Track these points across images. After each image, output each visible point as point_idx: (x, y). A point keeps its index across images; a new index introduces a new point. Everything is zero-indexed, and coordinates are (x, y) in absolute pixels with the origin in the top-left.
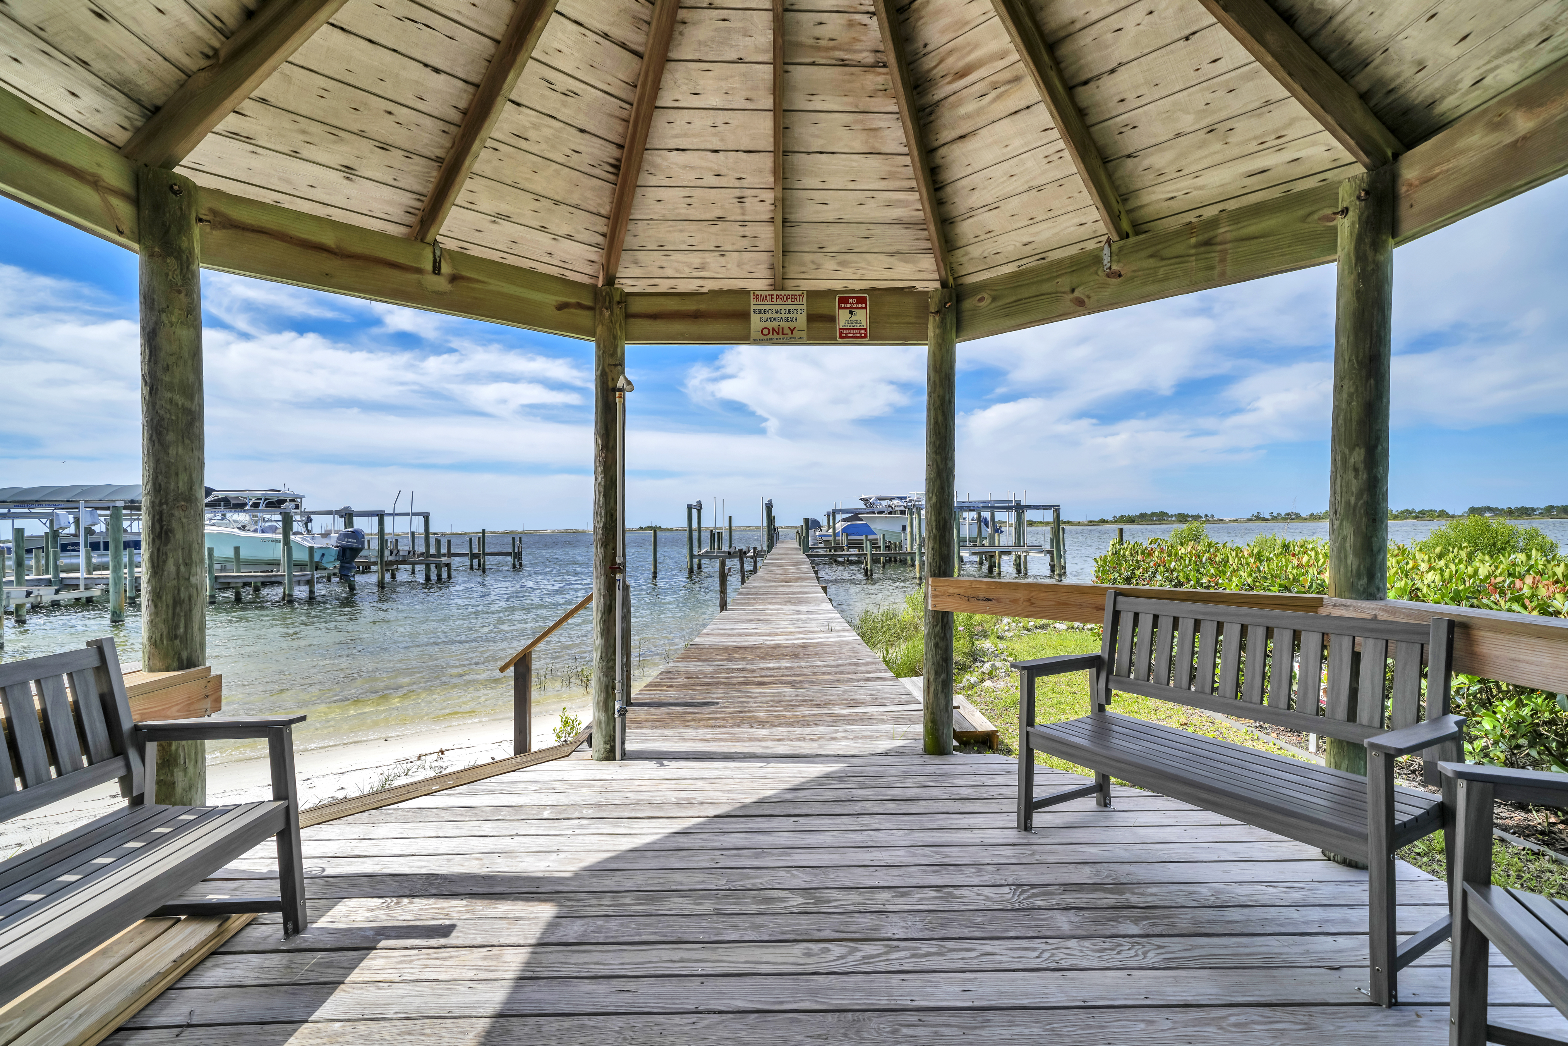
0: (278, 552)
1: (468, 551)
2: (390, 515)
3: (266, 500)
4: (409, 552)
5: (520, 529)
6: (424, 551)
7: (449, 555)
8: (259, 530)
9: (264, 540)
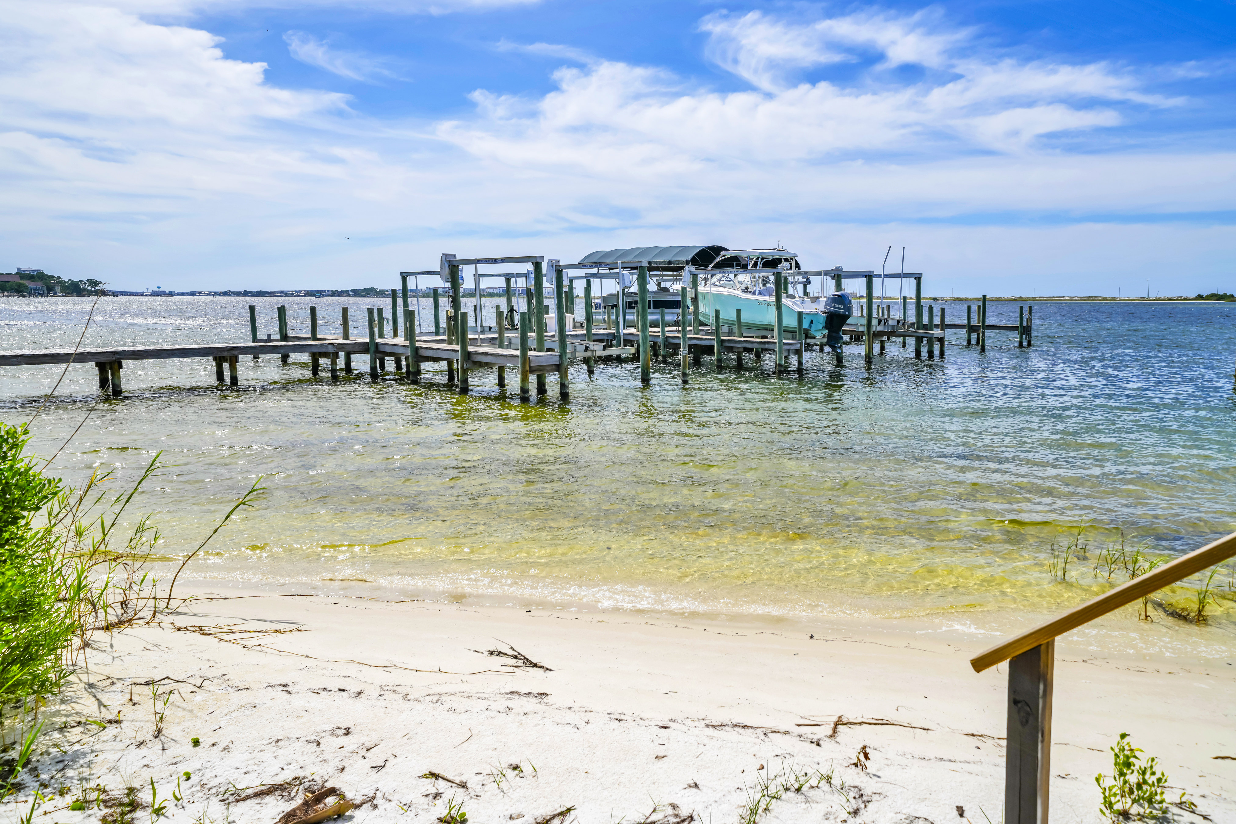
0: (770, 318)
1: (965, 322)
2: (879, 276)
3: (763, 259)
4: (899, 322)
5: (1030, 295)
6: (914, 321)
7: (943, 326)
8: (757, 293)
9: (761, 303)
